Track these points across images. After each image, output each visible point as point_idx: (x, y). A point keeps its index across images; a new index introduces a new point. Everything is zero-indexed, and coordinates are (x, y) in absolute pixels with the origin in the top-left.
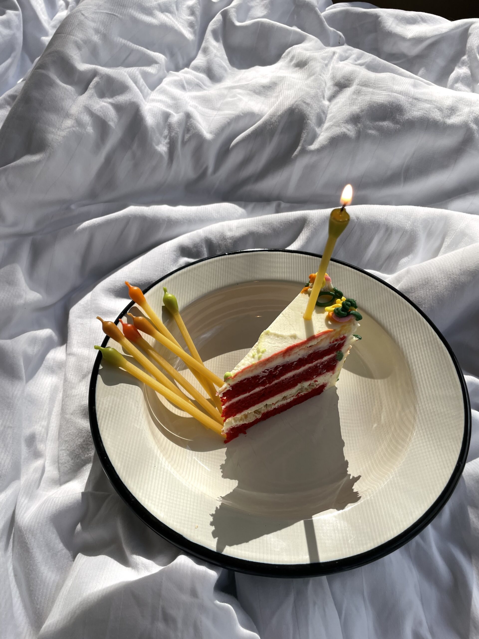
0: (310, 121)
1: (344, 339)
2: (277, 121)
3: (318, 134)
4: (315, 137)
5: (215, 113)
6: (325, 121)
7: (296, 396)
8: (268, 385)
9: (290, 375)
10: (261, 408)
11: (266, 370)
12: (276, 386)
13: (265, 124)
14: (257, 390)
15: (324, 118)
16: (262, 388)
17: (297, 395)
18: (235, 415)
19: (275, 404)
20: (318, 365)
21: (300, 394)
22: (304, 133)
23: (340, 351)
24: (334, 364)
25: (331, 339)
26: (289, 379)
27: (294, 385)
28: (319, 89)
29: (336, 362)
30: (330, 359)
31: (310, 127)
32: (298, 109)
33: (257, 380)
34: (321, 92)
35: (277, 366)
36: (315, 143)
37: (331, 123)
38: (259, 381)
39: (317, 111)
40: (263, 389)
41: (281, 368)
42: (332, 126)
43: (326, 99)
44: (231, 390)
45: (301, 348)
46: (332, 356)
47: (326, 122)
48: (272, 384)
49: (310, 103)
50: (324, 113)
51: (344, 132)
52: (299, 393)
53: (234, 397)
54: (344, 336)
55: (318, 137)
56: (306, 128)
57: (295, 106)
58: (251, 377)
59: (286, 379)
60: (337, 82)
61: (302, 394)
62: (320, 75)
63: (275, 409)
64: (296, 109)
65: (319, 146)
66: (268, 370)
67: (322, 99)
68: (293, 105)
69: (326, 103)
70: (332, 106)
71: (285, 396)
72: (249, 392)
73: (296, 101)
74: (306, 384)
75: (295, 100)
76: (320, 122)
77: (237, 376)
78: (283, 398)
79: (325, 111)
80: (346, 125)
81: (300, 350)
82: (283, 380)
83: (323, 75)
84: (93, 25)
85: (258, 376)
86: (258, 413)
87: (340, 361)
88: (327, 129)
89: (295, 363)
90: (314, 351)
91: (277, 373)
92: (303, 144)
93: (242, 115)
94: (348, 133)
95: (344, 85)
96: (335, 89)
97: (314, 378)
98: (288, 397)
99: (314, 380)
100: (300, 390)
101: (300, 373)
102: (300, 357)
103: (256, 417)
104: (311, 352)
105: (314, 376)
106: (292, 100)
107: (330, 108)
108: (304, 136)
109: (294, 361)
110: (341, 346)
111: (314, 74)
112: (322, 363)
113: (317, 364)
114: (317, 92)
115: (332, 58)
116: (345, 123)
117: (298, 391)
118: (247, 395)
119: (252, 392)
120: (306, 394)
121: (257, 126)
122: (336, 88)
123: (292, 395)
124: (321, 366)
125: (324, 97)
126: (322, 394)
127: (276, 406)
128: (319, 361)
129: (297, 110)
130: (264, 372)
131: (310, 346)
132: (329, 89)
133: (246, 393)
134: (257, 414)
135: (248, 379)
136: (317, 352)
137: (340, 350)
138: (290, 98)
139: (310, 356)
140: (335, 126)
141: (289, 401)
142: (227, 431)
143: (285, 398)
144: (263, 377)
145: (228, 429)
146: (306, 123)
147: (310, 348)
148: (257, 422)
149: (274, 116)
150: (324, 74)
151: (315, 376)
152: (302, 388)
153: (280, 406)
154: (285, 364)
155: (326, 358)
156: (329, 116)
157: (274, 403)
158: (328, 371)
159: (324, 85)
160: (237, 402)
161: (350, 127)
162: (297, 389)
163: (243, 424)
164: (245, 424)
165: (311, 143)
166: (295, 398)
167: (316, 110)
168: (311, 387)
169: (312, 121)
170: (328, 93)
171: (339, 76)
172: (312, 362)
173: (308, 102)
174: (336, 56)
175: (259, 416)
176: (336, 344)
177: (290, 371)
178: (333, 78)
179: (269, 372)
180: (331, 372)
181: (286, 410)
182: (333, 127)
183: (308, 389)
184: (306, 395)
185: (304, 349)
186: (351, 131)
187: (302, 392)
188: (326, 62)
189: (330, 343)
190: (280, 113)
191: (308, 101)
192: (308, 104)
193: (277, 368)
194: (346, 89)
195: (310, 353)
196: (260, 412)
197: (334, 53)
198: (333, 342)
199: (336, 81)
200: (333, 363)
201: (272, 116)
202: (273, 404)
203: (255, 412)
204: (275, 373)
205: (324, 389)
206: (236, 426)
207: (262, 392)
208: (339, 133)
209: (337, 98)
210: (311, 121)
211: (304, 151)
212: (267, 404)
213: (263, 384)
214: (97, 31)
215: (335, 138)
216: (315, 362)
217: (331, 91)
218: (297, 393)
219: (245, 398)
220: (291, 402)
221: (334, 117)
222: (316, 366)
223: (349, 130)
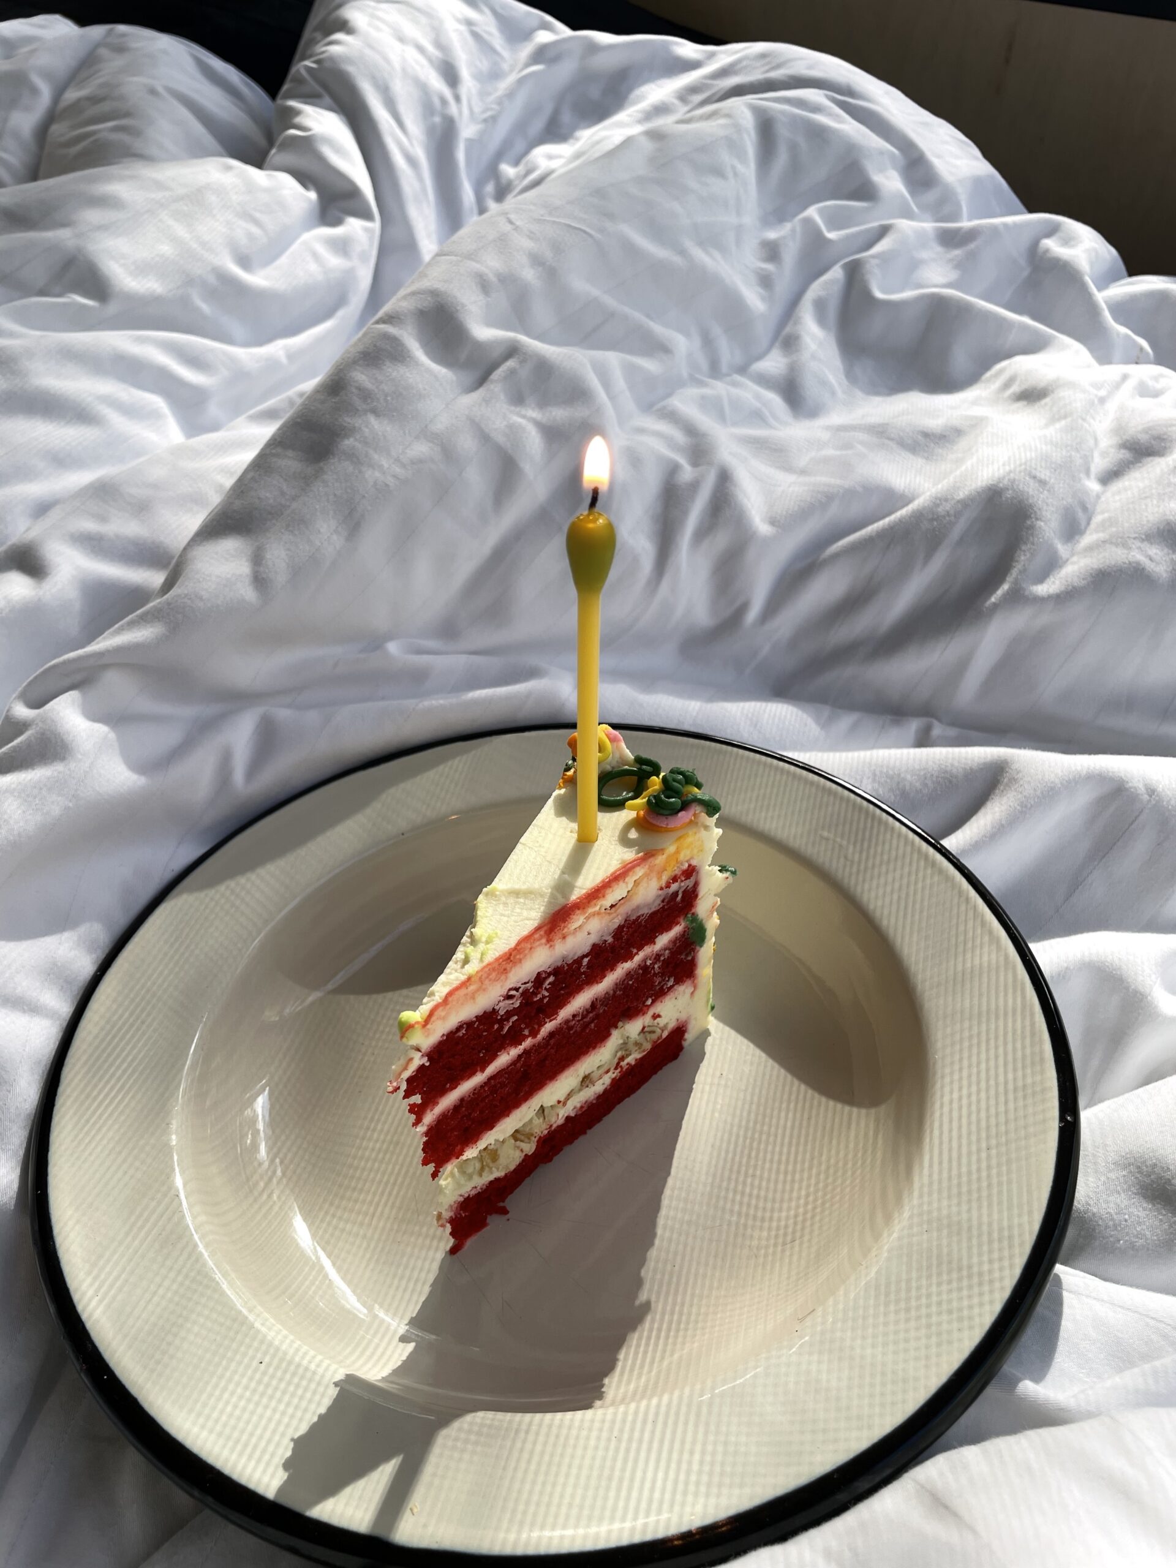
0: (1042, 524)
1: (690, 872)
2: (952, 512)
3: (1061, 558)
4: (1052, 564)
5: (791, 478)
6: (1086, 528)
7: (616, 1068)
8: (528, 1043)
9: (581, 1001)
10: (531, 1120)
11: (510, 990)
12: (552, 1042)
13: (918, 517)
14: (504, 1059)
15: (1083, 523)
16: (514, 1052)
17: (618, 1064)
18: (461, 1153)
19: (565, 1104)
20: (649, 962)
21: (626, 1061)
22: (1024, 551)
23: (693, 914)
24: (689, 958)
25: (659, 878)
26: (584, 1017)
27: (599, 1037)
28: (1077, 450)
29: (693, 950)
30: (674, 941)
31: (1043, 538)
32: (1014, 491)
33: (496, 1026)
34: (1081, 458)
35: (539, 974)
36: (1051, 579)
37: (1101, 536)
38: (501, 1028)
39: (1065, 503)
40: (520, 1056)
41: (551, 979)
42: (1104, 542)
43: (1093, 476)
44: (427, 1064)
45: (591, 910)
46: (676, 930)
47: (1088, 532)
48: (540, 1037)
49: (1047, 479)
50: (1085, 509)
51: (1138, 563)
52: (622, 1059)
53: (443, 1092)
54: (690, 865)
55: (1061, 567)
56: (1031, 538)
57: (1006, 482)
58: (476, 1017)
59: (574, 1016)
60: (1128, 441)
61: (631, 1060)
62: (1084, 420)
63: (568, 1119)
64: (1008, 489)
65: (1063, 588)
66: (517, 989)
67: (1082, 475)
68: (1000, 480)
69: (1094, 486)
70: (1109, 494)
71: (587, 1073)
72: (483, 1070)
73: (1010, 472)
74: (633, 1028)
75: (1007, 468)
76: (1072, 529)
77: (433, 1018)
78: (582, 1082)
79: (1088, 506)
80: (1145, 546)
81: (587, 918)
82: (567, 1022)
83: (1092, 421)
84: (528, 244)
85: (494, 1011)
86: (526, 1140)
87: (701, 946)
88: (1090, 549)
89: (586, 960)
90: (624, 916)
91: (544, 997)
92: (1016, 579)
93: (860, 489)
94: (1150, 566)
95: (1147, 449)
96: (1121, 456)
97: (649, 1007)
98: (595, 1076)
99: (651, 1012)
100: (621, 1049)
101: (607, 993)
102: (594, 939)
103: (522, 1151)
104: (618, 921)
105: (647, 1000)
106: (999, 469)
107: (1103, 499)
108: (1022, 558)
109: (579, 953)
110: (691, 896)
111: (1065, 417)
112: (658, 956)
113: (645, 960)
114: (1070, 457)
115: (1117, 386)
116: (1143, 540)
117: (617, 1052)
118: (478, 1079)
119: (491, 1069)
120: (642, 1059)
121: (897, 520)
122: (1124, 454)
123: (605, 1068)
124: (656, 966)
125: (1088, 472)
126: (683, 1056)
127: (569, 1110)
128: (648, 950)
129: (1010, 492)
130: (509, 997)
131: (612, 906)
132: (1104, 454)
133: (473, 1074)
134: (522, 1141)
135: (468, 1025)
136: (634, 921)
137: (693, 911)
138: (993, 463)
139: (618, 932)
140: (1111, 543)
141: (599, 1087)
142: (451, 1214)
143: (586, 1080)
144: (509, 1014)
145: (451, 1206)
146: (1032, 527)
147: (613, 909)
148: (527, 1168)
149: (946, 500)
150: (1094, 418)
151: (649, 1002)
152: (625, 1043)
153: (582, 1107)
154: (559, 964)
155: (663, 940)
156: (1097, 519)
157: (562, 1099)
158: (679, 981)
159: (1092, 442)
160: (457, 1108)
161: (1155, 551)
162: (613, 1051)
163: (491, 1182)
164: (497, 1180)
165: (1041, 579)
166: (614, 1076)
167: (1063, 499)
168: (648, 1036)
169: (1048, 526)
170: (1100, 463)
171: (1136, 427)
172: (630, 957)
173: (1043, 477)
174: (1130, 384)
175: (529, 1148)
176: (676, 894)
177: (578, 989)
178: (1118, 429)
179: (522, 994)
180: (688, 982)
181: (598, 1119)
182: (1108, 546)
183: (641, 1044)
184: (640, 1062)
185: (599, 913)
186: (1158, 563)
187: (628, 1056)
188: (1102, 393)
189: (661, 889)
190: (961, 495)
191: (1044, 474)
192: (1043, 483)
193: (539, 979)
194: (1151, 458)
195: (616, 926)
196: (529, 1136)
197: (1125, 377)
198: (668, 886)
199: (1125, 437)
200: (687, 955)
201: (938, 501)
202: (559, 1102)
203: (516, 1135)
204: (539, 996)
205: (685, 1040)
206: (473, 1193)
207: (519, 1065)
208: (1124, 563)
209: (1126, 478)
210: (1046, 524)
211: (1017, 597)
212: (542, 1108)
213: (515, 1038)
214: (536, 260)
215: (1109, 574)
216: (637, 954)
217: (1107, 460)
218: (616, 1061)
219: (477, 1092)
220: (606, 1091)
221: (1111, 522)
222: (644, 968)
223: (1151, 559)
